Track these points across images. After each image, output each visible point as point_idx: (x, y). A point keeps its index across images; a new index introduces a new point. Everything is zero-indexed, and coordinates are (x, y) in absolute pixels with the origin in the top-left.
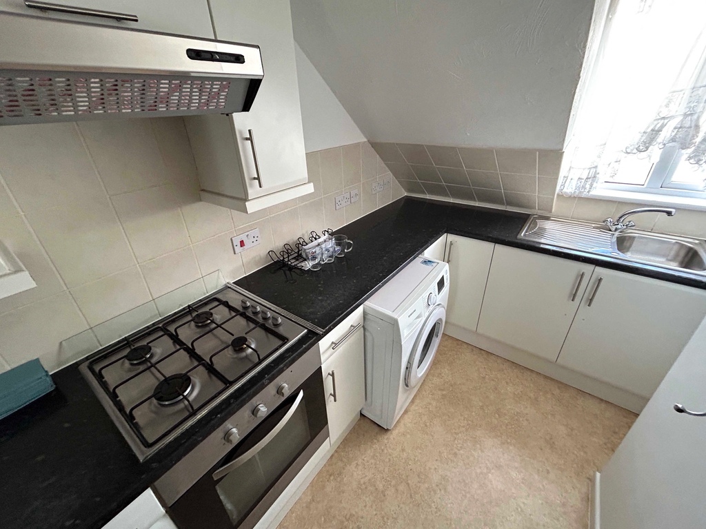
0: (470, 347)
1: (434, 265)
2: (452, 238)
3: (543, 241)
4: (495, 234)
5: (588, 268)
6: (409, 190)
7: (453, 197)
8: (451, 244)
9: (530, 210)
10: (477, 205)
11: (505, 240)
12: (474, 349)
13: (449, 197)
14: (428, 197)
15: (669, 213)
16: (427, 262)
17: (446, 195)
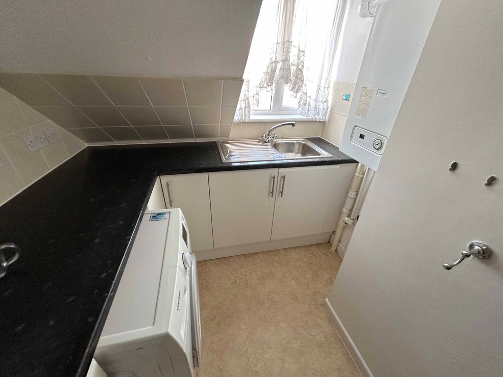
0: (212, 261)
1: (167, 216)
2: (165, 179)
3: (233, 160)
4: (204, 164)
5: (274, 171)
6: (89, 141)
7: (144, 140)
8: (168, 185)
9: (213, 138)
10: (171, 142)
11: (215, 168)
12: (216, 262)
13: (141, 139)
14: (117, 143)
15: (293, 125)
16: (156, 217)
17: (138, 138)
